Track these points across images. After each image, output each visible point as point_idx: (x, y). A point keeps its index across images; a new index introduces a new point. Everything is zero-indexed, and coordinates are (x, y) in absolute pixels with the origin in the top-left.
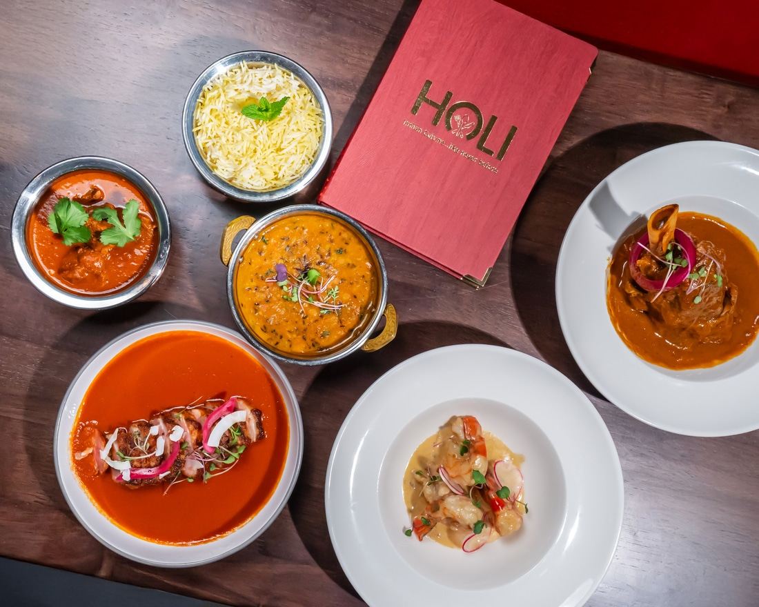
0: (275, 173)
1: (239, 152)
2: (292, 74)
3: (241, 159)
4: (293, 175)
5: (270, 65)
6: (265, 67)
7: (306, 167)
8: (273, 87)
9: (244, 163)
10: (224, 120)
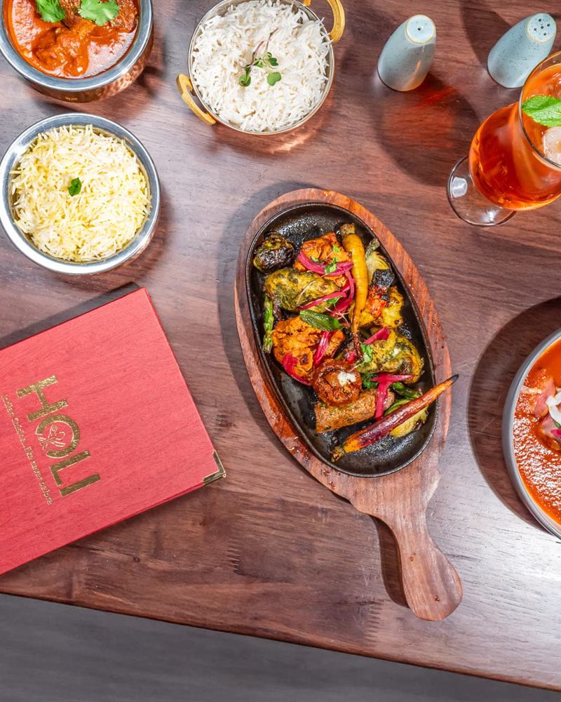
0: (78, 247)
1: (47, 211)
2: (135, 156)
3: (44, 219)
4: (95, 256)
5: (118, 139)
6: (111, 139)
7: (112, 252)
8: (108, 161)
9: (46, 223)
10: (43, 174)
